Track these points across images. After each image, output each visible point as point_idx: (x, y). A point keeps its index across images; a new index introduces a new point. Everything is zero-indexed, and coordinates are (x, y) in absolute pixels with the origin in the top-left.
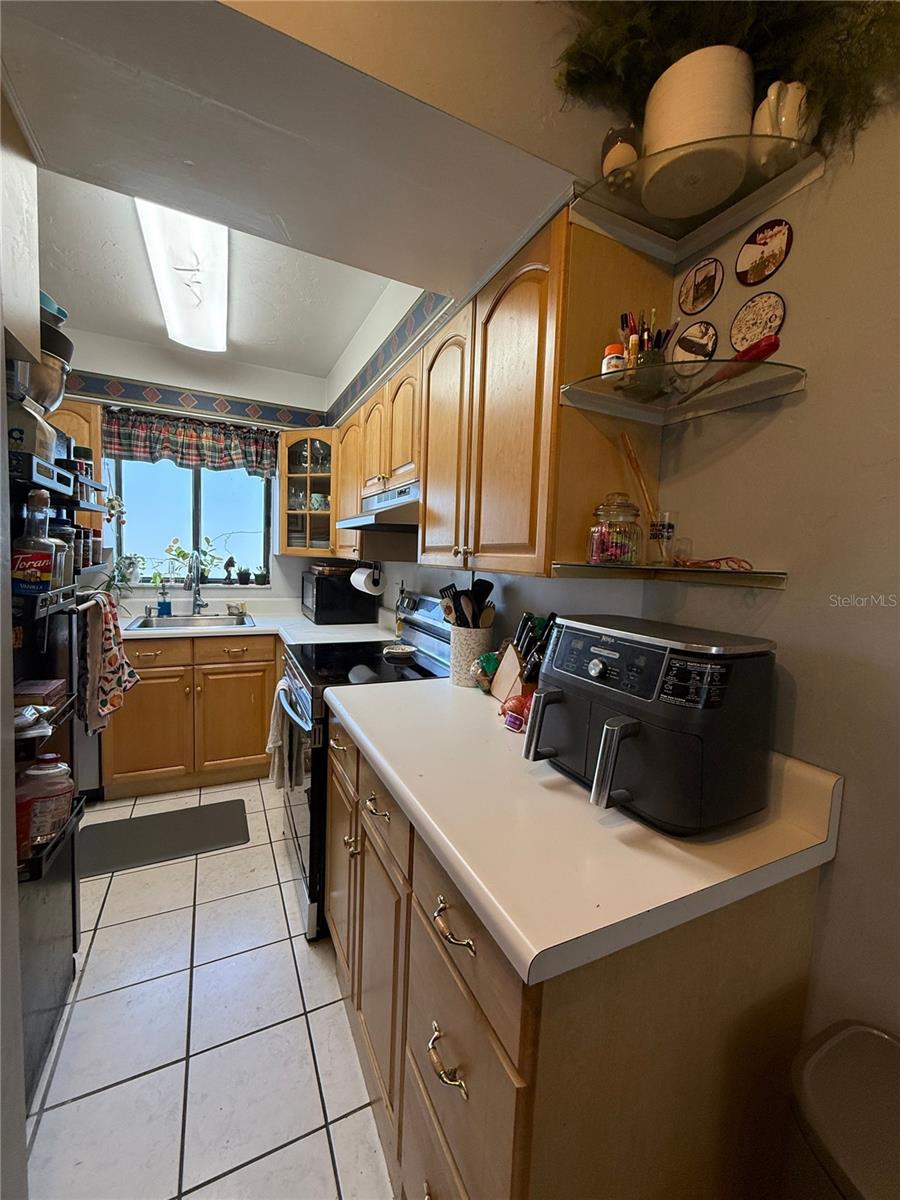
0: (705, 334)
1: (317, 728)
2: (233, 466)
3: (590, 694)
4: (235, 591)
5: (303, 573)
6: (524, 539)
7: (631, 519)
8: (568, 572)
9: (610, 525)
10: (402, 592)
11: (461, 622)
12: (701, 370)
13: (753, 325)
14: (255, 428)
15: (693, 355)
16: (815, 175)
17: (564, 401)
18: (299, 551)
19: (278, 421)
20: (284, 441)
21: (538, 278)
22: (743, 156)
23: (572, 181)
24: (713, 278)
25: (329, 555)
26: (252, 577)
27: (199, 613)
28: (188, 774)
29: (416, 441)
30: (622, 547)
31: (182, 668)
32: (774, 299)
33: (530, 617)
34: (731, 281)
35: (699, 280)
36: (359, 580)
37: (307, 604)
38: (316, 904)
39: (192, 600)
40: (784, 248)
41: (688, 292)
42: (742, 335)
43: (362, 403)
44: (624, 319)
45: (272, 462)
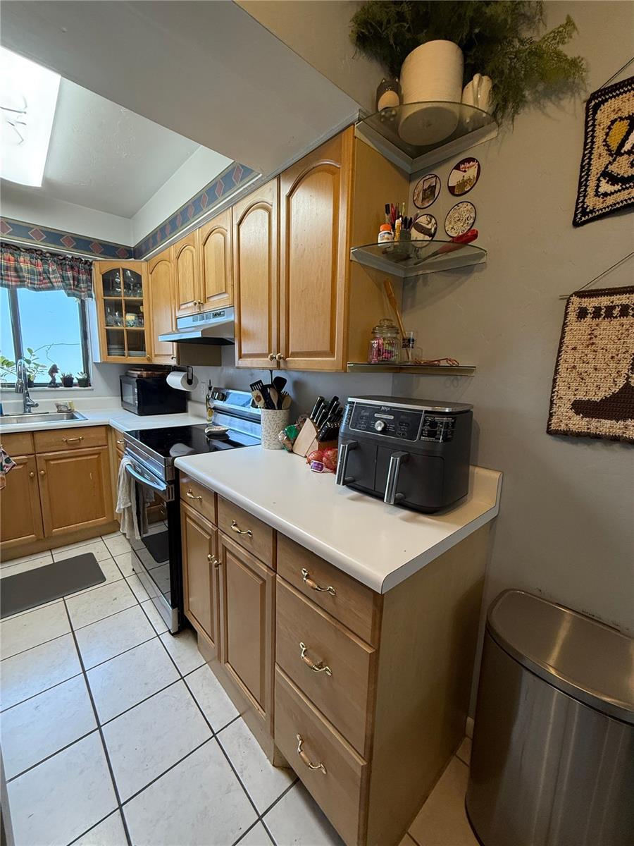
0: (430, 222)
1: (170, 487)
2: (52, 288)
3: (378, 442)
4: (61, 392)
5: (120, 376)
6: (326, 348)
7: (394, 335)
8: (359, 369)
9: (384, 339)
10: (210, 388)
11: (269, 405)
12: (426, 246)
13: (458, 220)
14: (70, 257)
15: (422, 235)
16: (494, 134)
17: (353, 258)
18: (117, 359)
19: (90, 251)
20: (98, 269)
21: (332, 171)
22: (458, 114)
23: (358, 109)
24: (435, 187)
25: (146, 362)
26: (75, 381)
27: (30, 412)
28: (38, 540)
29: (229, 277)
30: (390, 352)
31: (25, 457)
32: (470, 207)
33: (322, 400)
34: (445, 192)
35: (426, 187)
36: (175, 381)
37: (128, 401)
38: (177, 609)
39: (22, 401)
40: (476, 176)
41: (419, 194)
42: (451, 226)
43: (172, 244)
44: (387, 206)
45: (88, 286)
